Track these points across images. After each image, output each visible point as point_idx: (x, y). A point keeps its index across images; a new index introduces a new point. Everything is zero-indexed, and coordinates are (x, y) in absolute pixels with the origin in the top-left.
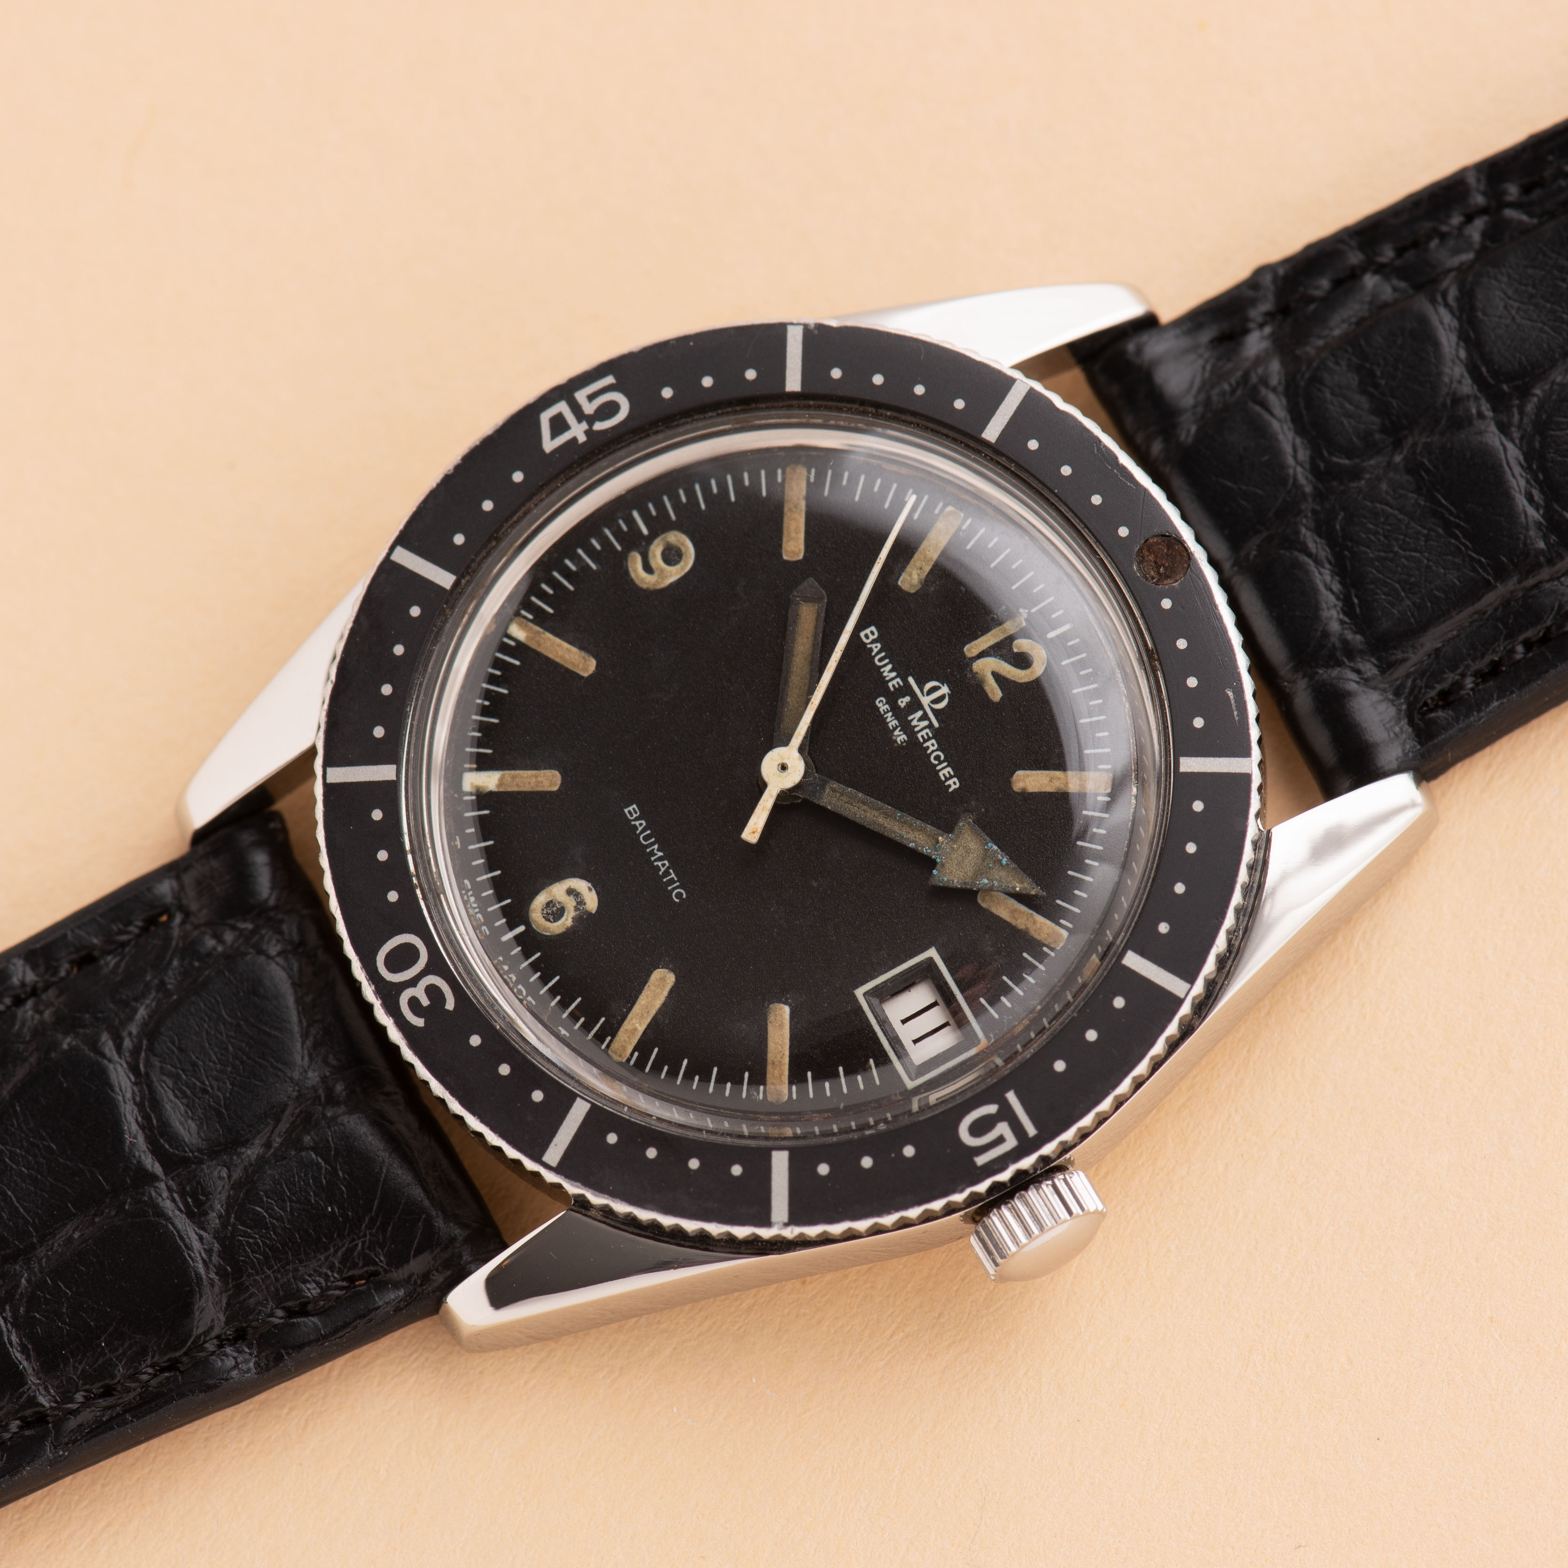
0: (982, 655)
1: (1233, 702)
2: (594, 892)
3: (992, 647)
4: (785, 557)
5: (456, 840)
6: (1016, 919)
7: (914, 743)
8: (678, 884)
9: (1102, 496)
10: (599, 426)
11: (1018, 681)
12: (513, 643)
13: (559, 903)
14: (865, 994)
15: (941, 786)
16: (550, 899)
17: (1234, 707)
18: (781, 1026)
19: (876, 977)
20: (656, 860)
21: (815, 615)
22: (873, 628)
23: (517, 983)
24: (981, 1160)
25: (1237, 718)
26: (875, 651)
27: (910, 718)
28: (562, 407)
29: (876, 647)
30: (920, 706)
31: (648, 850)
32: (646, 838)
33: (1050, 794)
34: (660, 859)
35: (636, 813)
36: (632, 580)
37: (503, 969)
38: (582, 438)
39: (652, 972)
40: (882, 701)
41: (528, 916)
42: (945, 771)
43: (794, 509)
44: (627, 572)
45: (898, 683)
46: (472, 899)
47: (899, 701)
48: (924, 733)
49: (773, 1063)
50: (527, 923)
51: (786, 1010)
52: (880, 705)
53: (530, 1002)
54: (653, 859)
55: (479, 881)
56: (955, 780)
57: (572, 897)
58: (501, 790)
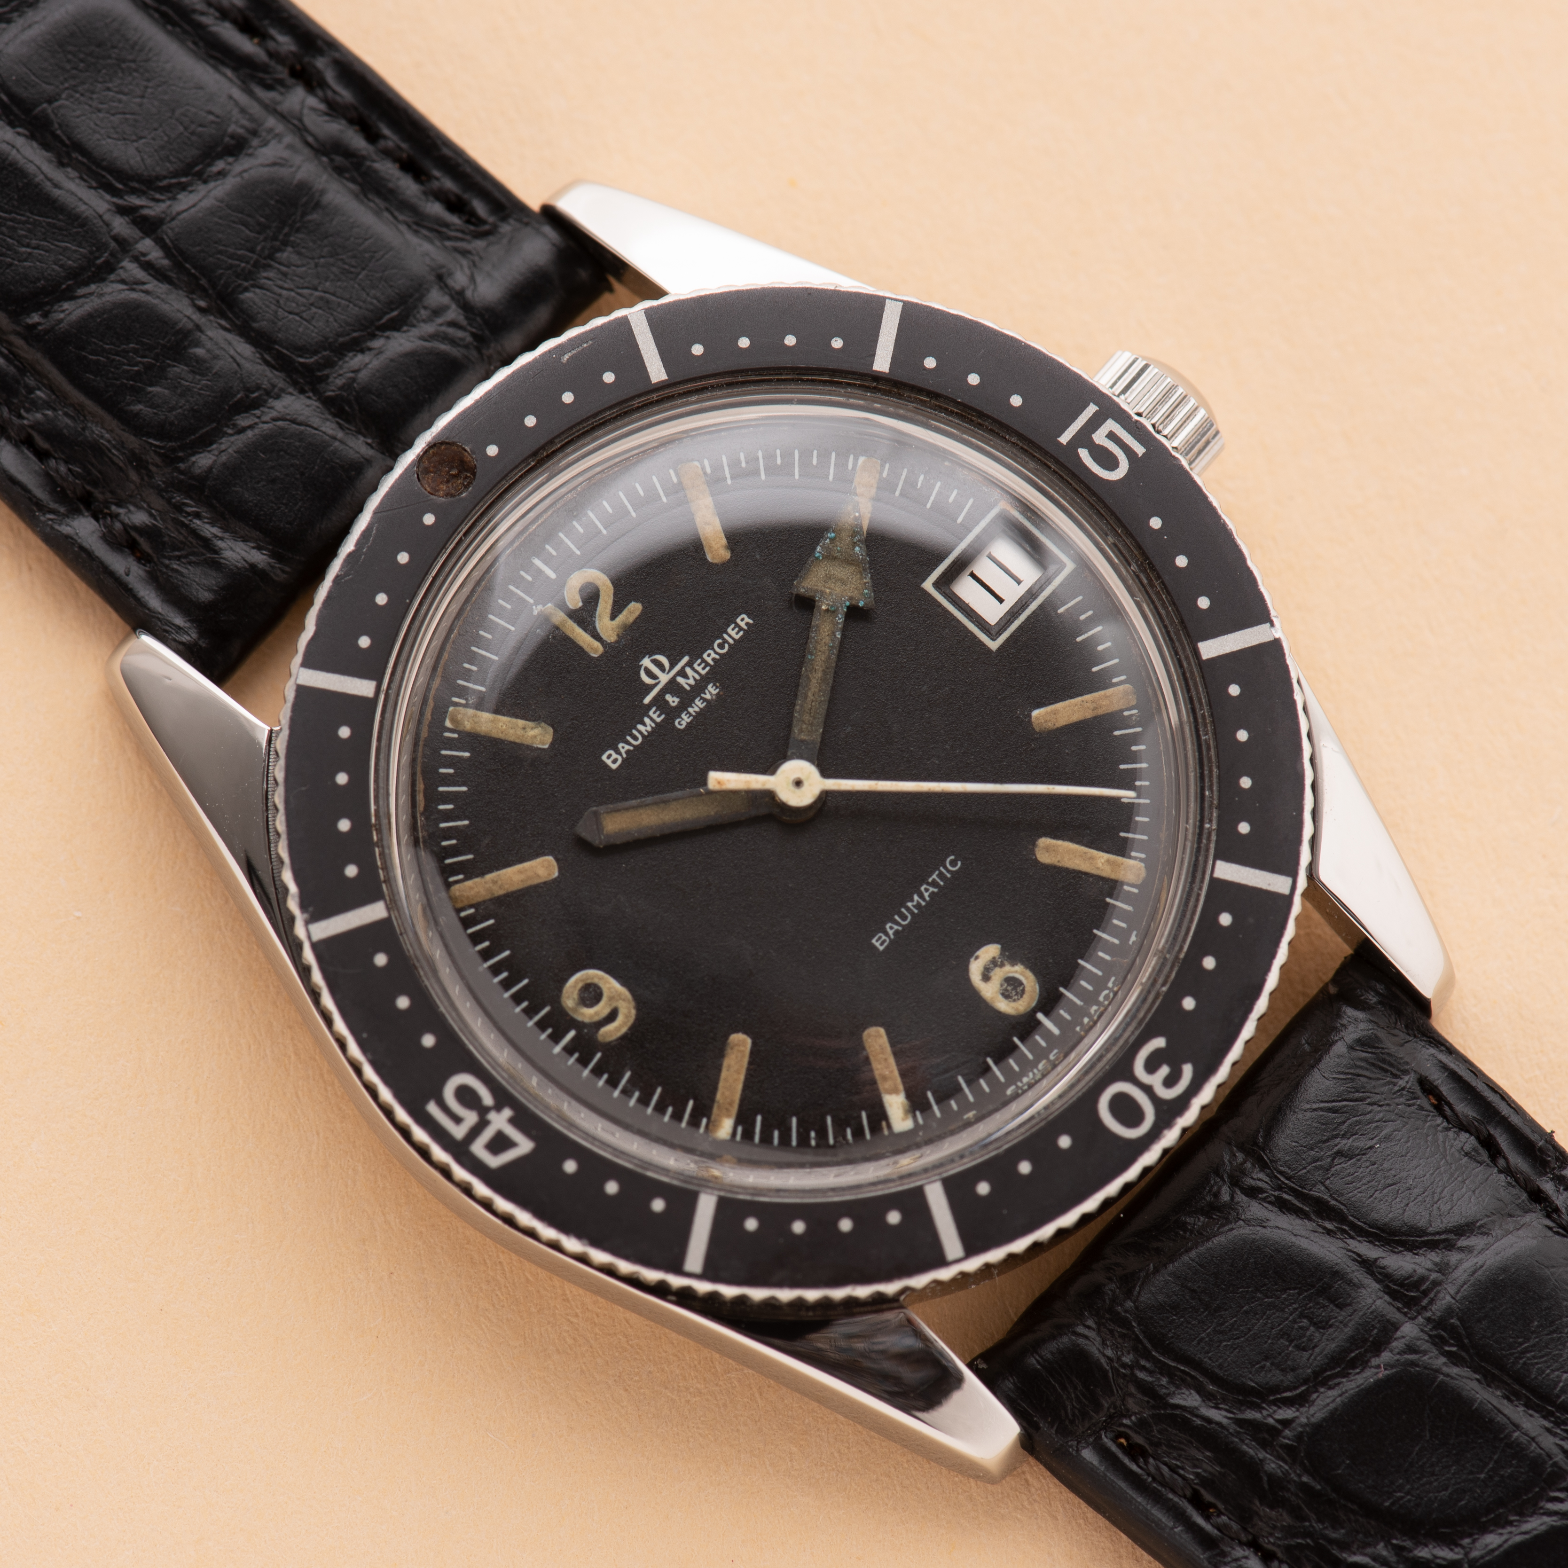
0: (596, 636)
1: (574, 352)
2: (978, 953)
3: (585, 630)
4: (556, 874)
5: (968, 1118)
7: (715, 674)
8: (942, 869)
9: (398, 553)
10: (487, 1099)
11: (612, 591)
12: (740, 1129)
13: (1002, 985)
14: (994, 640)
15: (749, 632)
16: (1000, 997)
17: (581, 348)
18: (1055, 712)
19: (972, 633)
20: (924, 899)
21: (614, 815)
22: (604, 758)
23: (1099, 1004)
24: (1140, 450)
25: (590, 342)
26: (627, 747)
27: (688, 688)
28: (478, 1148)
29: (623, 747)
30: (672, 681)
31: (916, 911)
32: (904, 918)
34: (921, 896)
35: (880, 938)
36: (630, 1029)
37: (1088, 1022)
38: (507, 1113)
39: (1042, 864)
40: (679, 723)
41: (1025, 1014)
42: (733, 633)
43: (500, 883)
44: (624, 1037)
45: (654, 713)
46: (1025, 1080)
47: (673, 705)
48: (699, 669)
49: (1095, 709)
50: (1034, 1011)
51: (1035, 713)
52: (684, 723)
53: (1114, 983)
54: (923, 903)
55: (1005, 1078)
56: (738, 620)
57: (992, 974)
58: (901, 1087)
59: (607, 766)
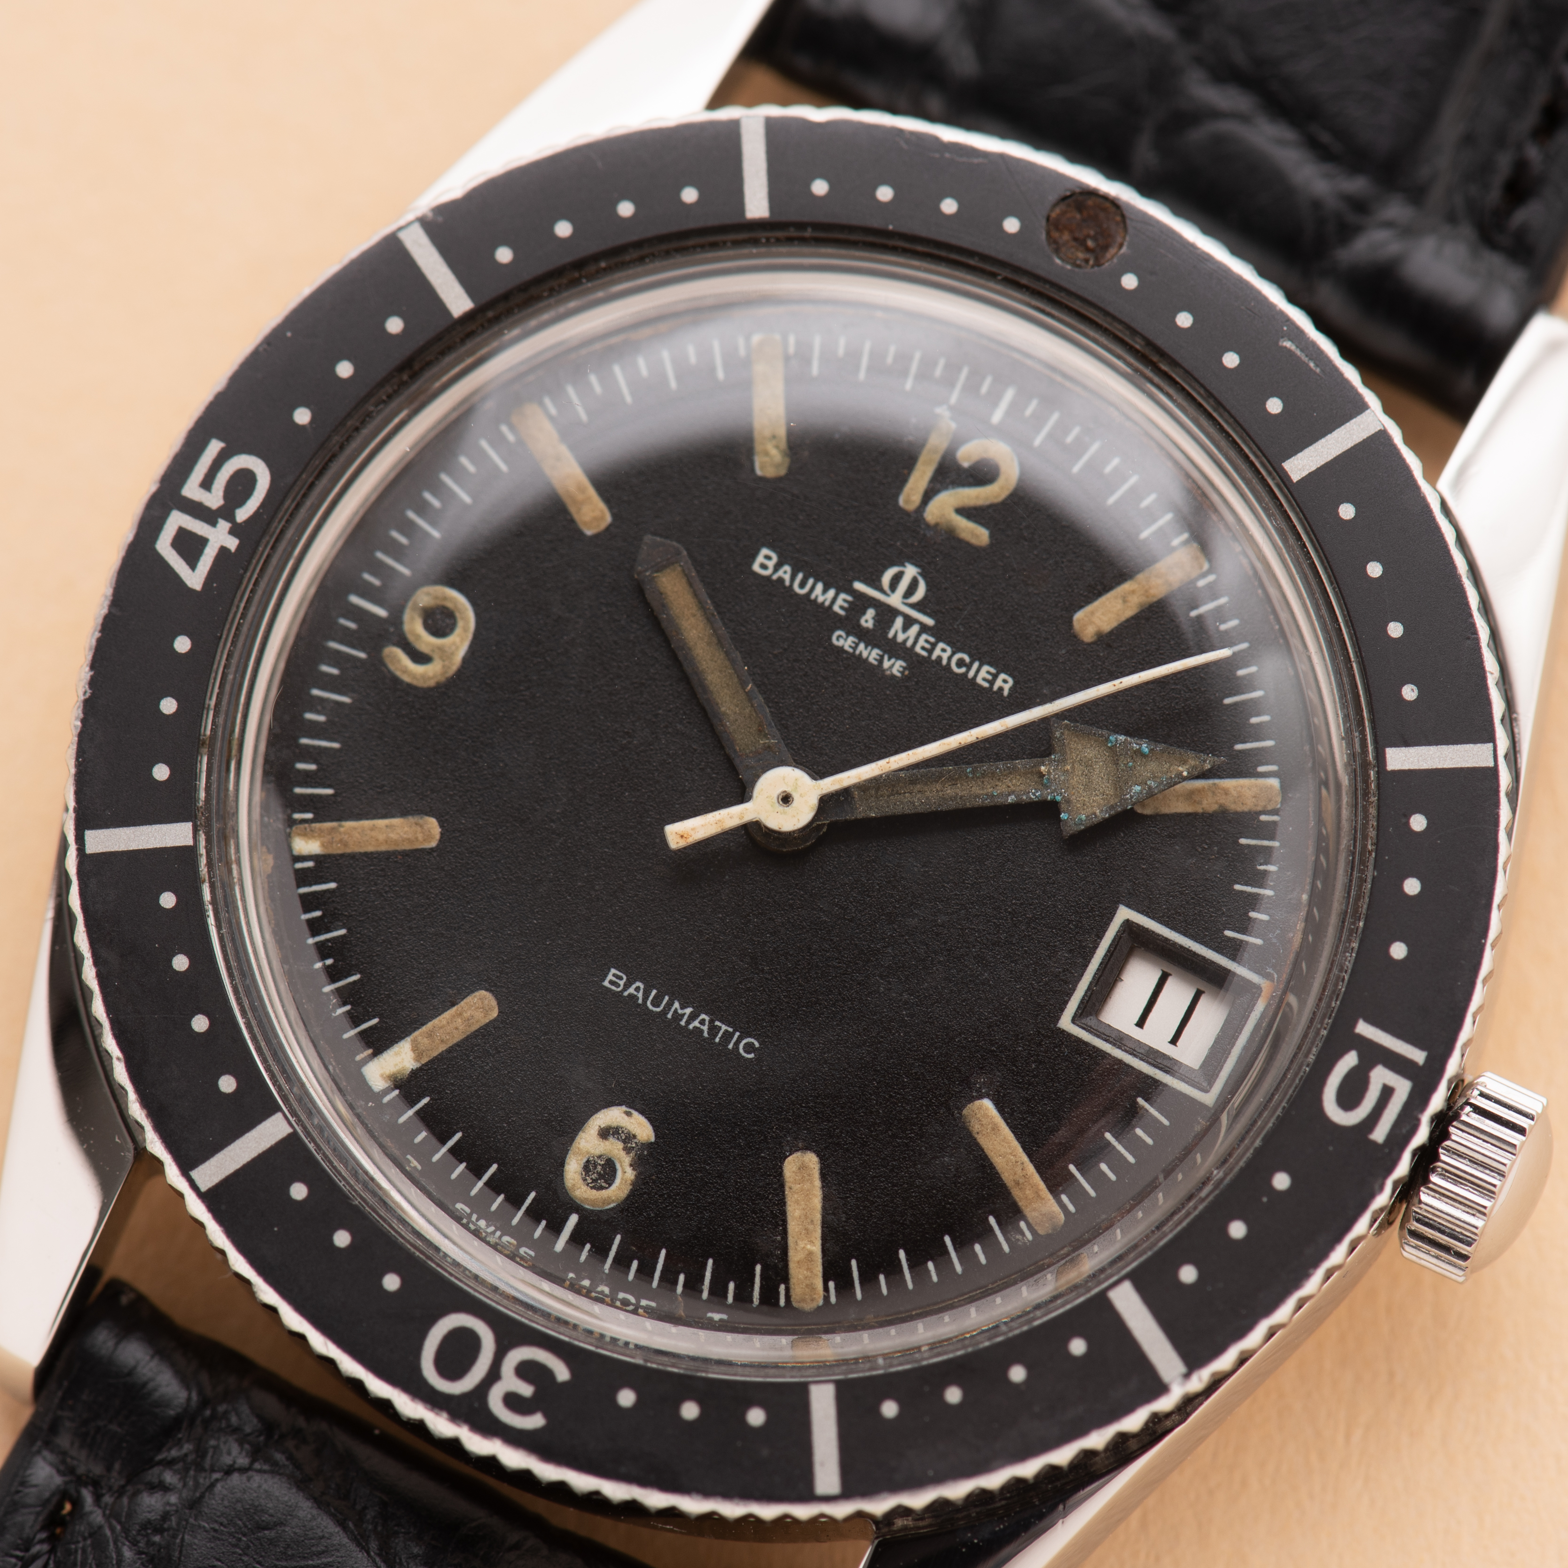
0: (928, 496)
1: (1298, 352)
2: (635, 1114)
3: (934, 480)
4: (589, 532)
5: (409, 1162)
6: (1200, 803)
7: (918, 664)
8: (738, 1034)
9: (953, 197)
10: (243, 514)
11: (996, 501)
12: (310, 864)
13: (600, 1157)
14: (1074, 1021)
15: (990, 695)
16: (585, 1160)
17: (1305, 359)
18: (995, 1128)
19: (1074, 990)
20: (688, 1022)
21: (684, 580)
22: (765, 551)
23: (613, 1295)
24: (1379, 1134)
25: (1318, 370)
26: (787, 578)
27: (891, 634)
28: (177, 520)
29: (785, 572)
30: (893, 612)
31: (669, 1016)
32: (656, 1002)
33: (1135, 618)
34: (693, 1017)
35: (621, 978)
36: (409, 686)
37: (584, 1287)
38: (232, 544)
39: (781, 1168)
40: (840, 636)
41: (571, 1199)
42: (983, 673)
44: (396, 680)
45: (845, 600)
46: (482, 1223)
47: (862, 622)
48: (921, 642)
49: (1017, 1183)
50: (576, 1207)
51: (987, 1104)
52: (840, 643)
53: (648, 1306)
54: (683, 1023)
55: (476, 1195)
56: (1002, 676)
57: (611, 1139)
58: (425, 1060)
59: (754, 557)
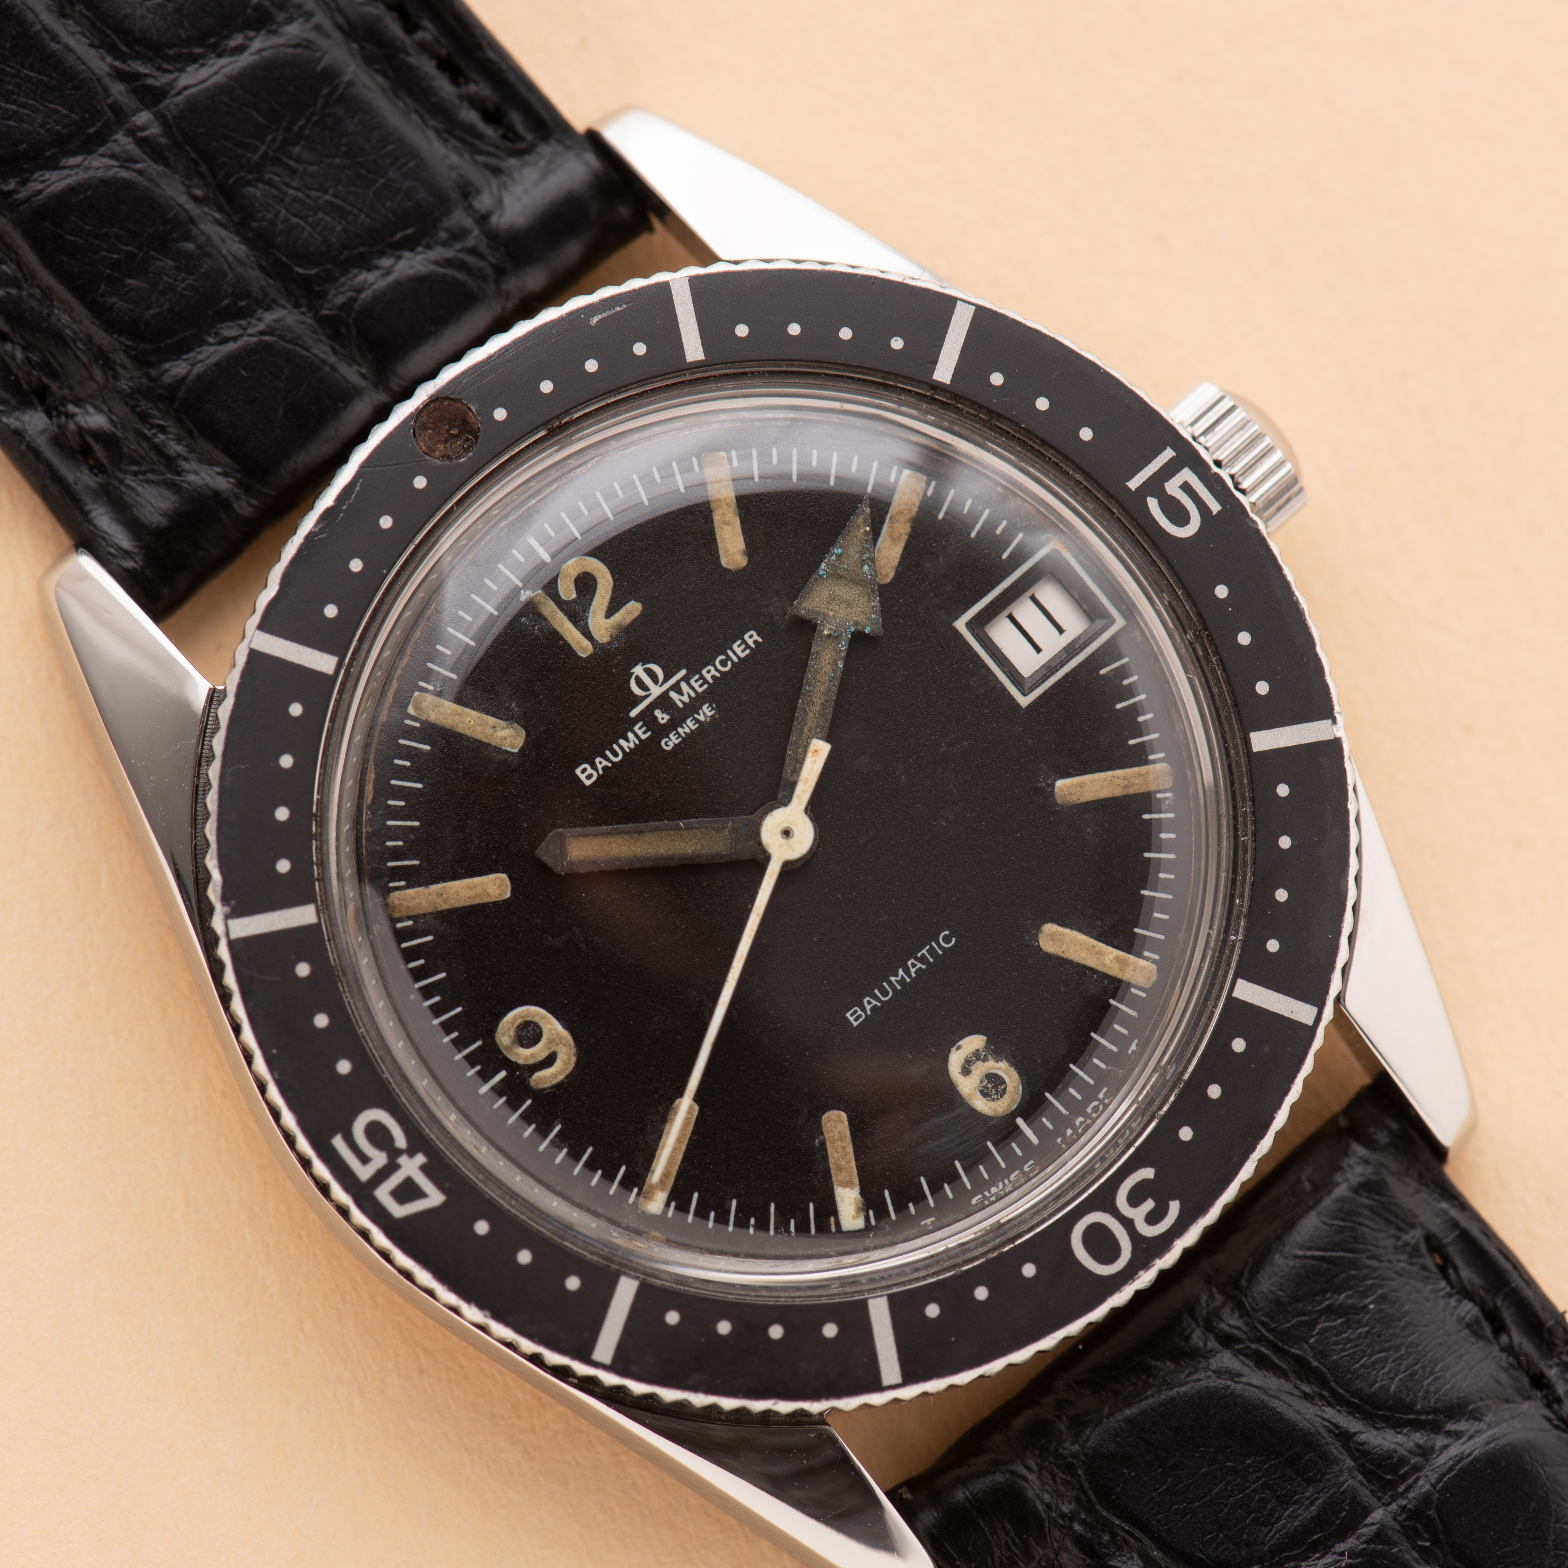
0: (587, 634)
1: (605, 315)
2: (961, 1043)
3: (576, 625)
4: (508, 895)
5: (926, 1224)
6: (901, 534)
7: (712, 694)
8: (933, 943)
9: (380, 516)
10: (400, 1141)
11: (611, 585)
12: (673, 1205)
13: (981, 1082)
14: (1025, 695)
15: (757, 652)
16: (979, 1093)
17: (612, 311)
18: (1081, 785)
19: (1002, 685)
20: (910, 976)
21: (581, 839)
22: (578, 771)
23: (1086, 1116)
25: (624, 306)
26: (605, 763)
27: (681, 705)
28: (383, 1194)
29: (600, 763)
30: (665, 696)
31: (899, 988)
32: (885, 993)
33: (742, 522)
34: (907, 971)
35: (856, 1012)
36: (567, 1077)
37: (1072, 1135)
38: (420, 1159)
39: (1045, 953)
40: (666, 743)
41: (1004, 1117)
42: (738, 651)
43: (445, 896)
44: (559, 1085)
45: (640, 728)
46: (994, 1190)
47: (662, 722)
48: (696, 685)
49: (1126, 786)
50: (1013, 1115)
51: (1060, 783)
52: (671, 745)
53: (1105, 1094)
54: (908, 980)
55: (971, 1186)
56: (746, 637)
57: (973, 1068)
58: (857, 1181)
59: (580, 781)
